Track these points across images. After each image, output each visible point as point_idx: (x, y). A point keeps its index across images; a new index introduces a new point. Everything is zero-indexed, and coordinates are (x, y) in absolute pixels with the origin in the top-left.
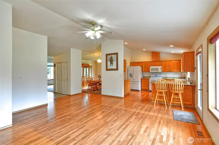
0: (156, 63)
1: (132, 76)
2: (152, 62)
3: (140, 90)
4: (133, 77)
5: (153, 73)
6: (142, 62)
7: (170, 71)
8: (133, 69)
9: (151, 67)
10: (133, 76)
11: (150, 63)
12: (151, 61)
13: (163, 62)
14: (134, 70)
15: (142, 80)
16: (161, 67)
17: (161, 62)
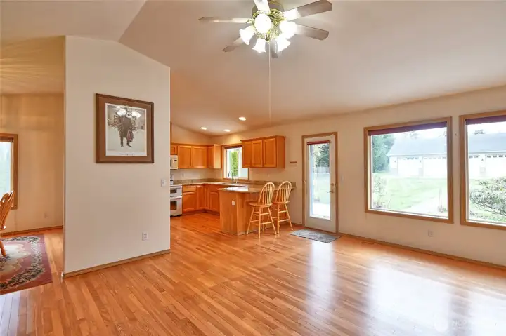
13: (179, 146)
16: (176, 156)
17: (176, 147)
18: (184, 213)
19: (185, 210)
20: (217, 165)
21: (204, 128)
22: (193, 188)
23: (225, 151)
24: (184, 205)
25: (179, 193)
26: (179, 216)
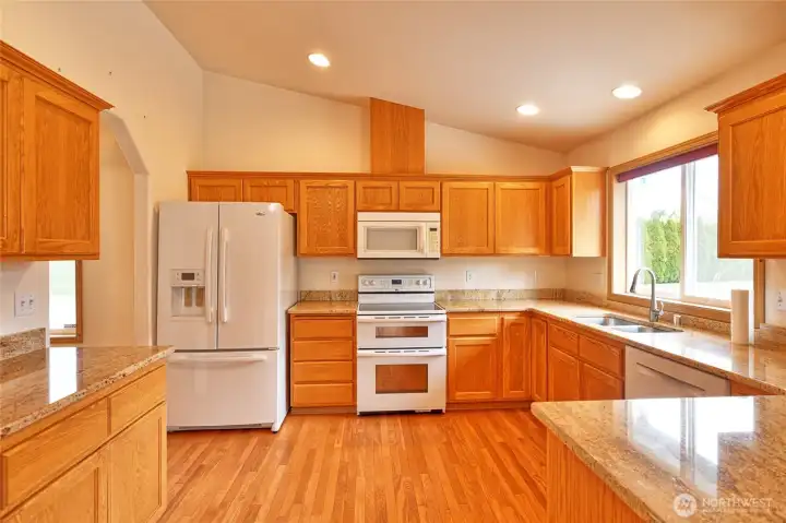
0: (403, 192)
1: (201, 291)
2: (371, 177)
3: (277, 415)
4: (211, 309)
5: (376, 266)
6: (297, 177)
7: (489, 250)
8: (212, 233)
9: (366, 220)
10: (209, 295)
11: (360, 185)
12: (366, 169)
13: (447, 185)
14: (226, 235)
15: (296, 324)
16: (437, 216)
17: (437, 185)
18: (455, 407)
19: (460, 395)
20: (585, 244)
21: (528, 111)
22: (492, 324)
23: (618, 188)
24: (453, 381)
25: (438, 337)
26: (437, 412)
